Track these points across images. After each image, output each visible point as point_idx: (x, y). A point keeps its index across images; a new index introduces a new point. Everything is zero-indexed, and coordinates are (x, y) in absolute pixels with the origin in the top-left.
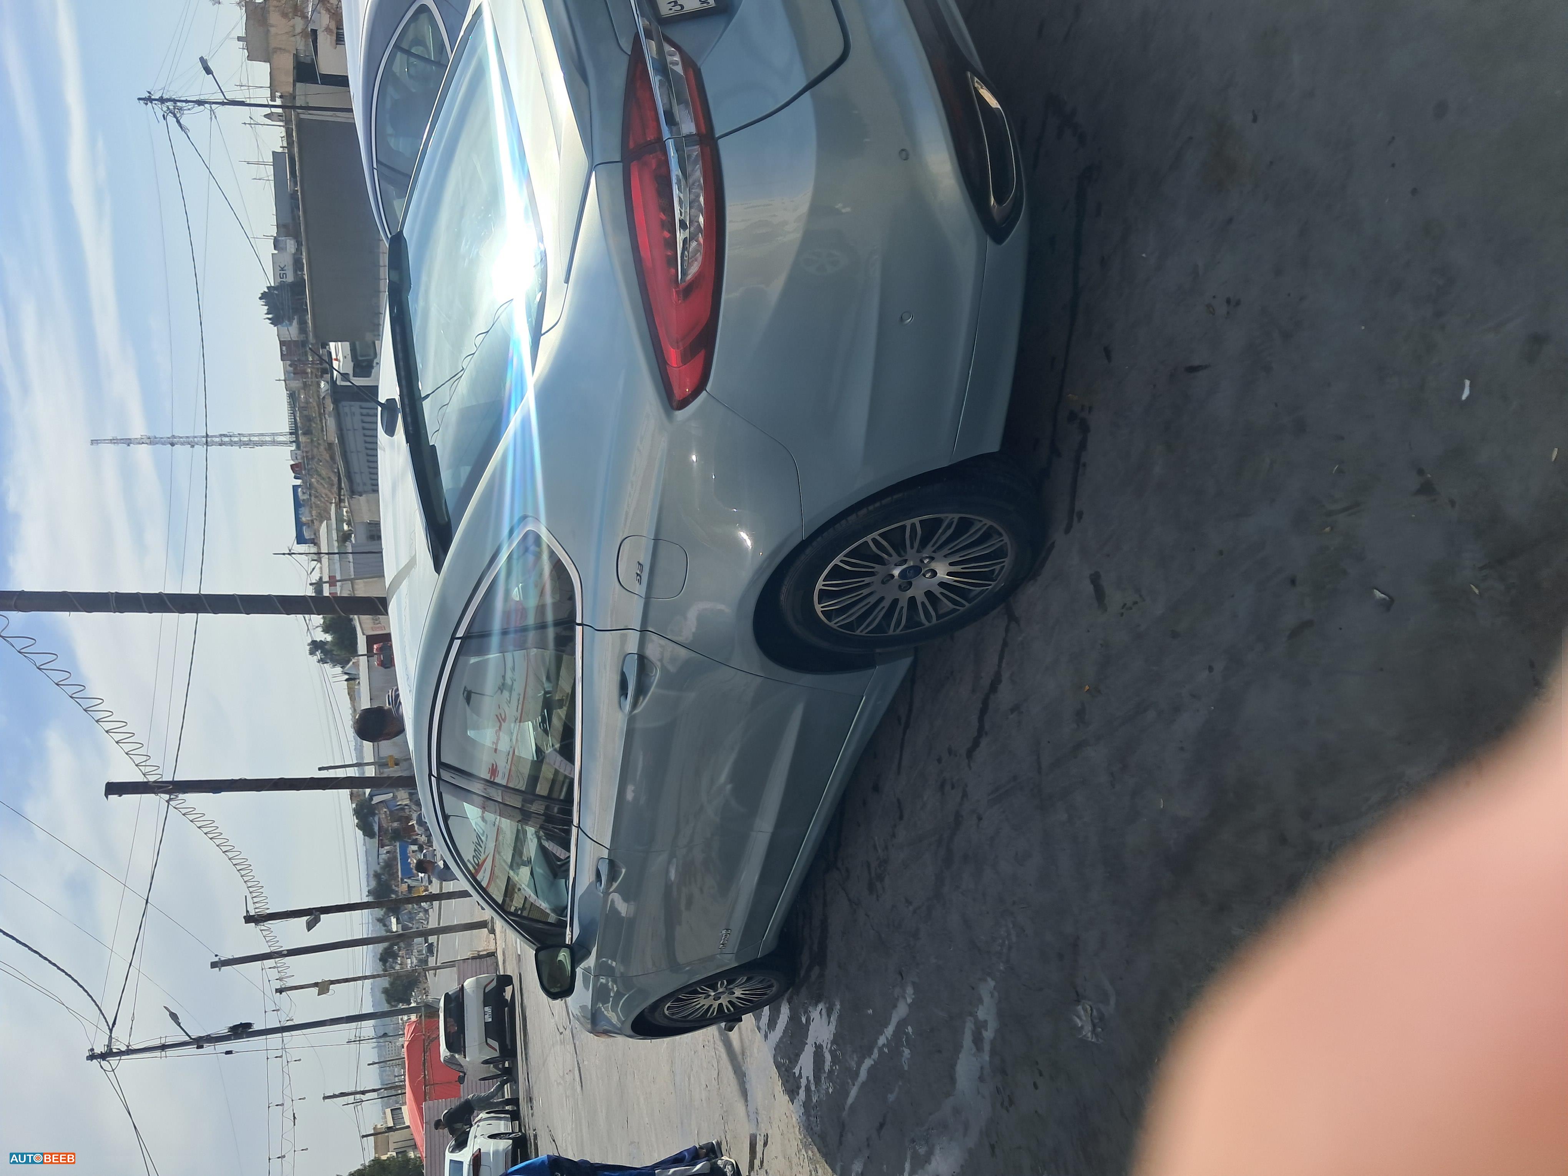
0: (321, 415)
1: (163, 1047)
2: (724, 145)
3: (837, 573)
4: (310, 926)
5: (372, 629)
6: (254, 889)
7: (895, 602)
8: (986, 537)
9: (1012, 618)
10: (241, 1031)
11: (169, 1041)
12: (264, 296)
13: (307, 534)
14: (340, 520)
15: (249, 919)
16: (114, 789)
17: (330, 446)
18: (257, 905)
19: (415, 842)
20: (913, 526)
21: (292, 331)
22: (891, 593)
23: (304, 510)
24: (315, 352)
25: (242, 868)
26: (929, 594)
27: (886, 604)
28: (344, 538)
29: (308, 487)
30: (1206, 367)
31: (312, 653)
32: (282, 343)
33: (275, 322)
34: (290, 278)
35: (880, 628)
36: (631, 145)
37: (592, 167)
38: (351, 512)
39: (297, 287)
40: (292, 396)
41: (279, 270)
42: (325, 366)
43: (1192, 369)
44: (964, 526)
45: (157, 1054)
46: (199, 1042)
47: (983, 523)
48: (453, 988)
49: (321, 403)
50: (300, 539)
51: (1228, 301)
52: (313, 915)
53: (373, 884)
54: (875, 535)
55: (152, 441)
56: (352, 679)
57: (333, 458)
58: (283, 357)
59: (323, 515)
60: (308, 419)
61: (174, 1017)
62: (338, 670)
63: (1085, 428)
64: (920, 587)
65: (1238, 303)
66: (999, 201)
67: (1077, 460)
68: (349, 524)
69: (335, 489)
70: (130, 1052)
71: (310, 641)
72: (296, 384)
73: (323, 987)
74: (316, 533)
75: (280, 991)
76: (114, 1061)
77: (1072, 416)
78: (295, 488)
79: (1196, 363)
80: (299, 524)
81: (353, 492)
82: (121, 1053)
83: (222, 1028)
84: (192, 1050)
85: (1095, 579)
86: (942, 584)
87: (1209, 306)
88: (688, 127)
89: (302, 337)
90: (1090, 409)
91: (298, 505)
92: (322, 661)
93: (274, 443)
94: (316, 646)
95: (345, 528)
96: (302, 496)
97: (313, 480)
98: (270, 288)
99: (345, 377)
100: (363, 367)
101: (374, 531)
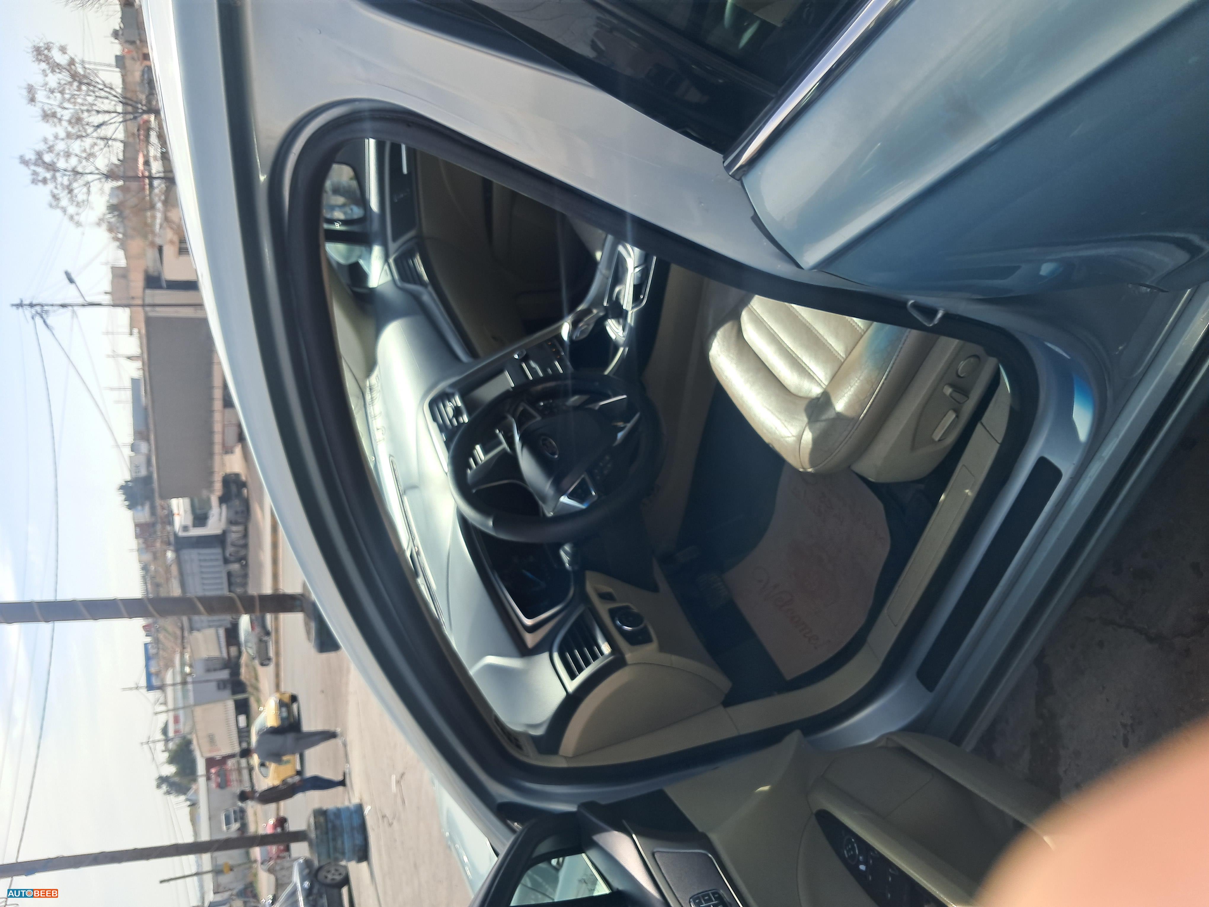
0: (168, 580)
5: (210, 751)
12: (122, 488)
13: (155, 682)
14: (183, 664)
21: (145, 514)
23: (153, 663)
28: (186, 680)
29: (157, 641)
31: (159, 786)
32: (137, 525)
33: (130, 507)
34: (143, 472)
38: (192, 656)
39: (147, 480)
40: (145, 568)
41: (135, 467)
49: (168, 569)
50: (150, 688)
56: (193, 805)
58: (137, 537)
59: (169, 664)
60: (157, 585)
62: (182, 798)
68: (191, 666)
69: (179, 641)
71: (157, 776)
72: (148, 557)
74: (163, 680)
78: (146, 645)
80: (149, 675)
89: (153, 520)
91: (148, 658)
92: (168, 793)
94: (162, 780)
95: (187, 669)
96: (152, 651)
97: (161, 636)
98: (126, 482)
99: (185, 528)
100: (200, 519)
101: (211, 666)
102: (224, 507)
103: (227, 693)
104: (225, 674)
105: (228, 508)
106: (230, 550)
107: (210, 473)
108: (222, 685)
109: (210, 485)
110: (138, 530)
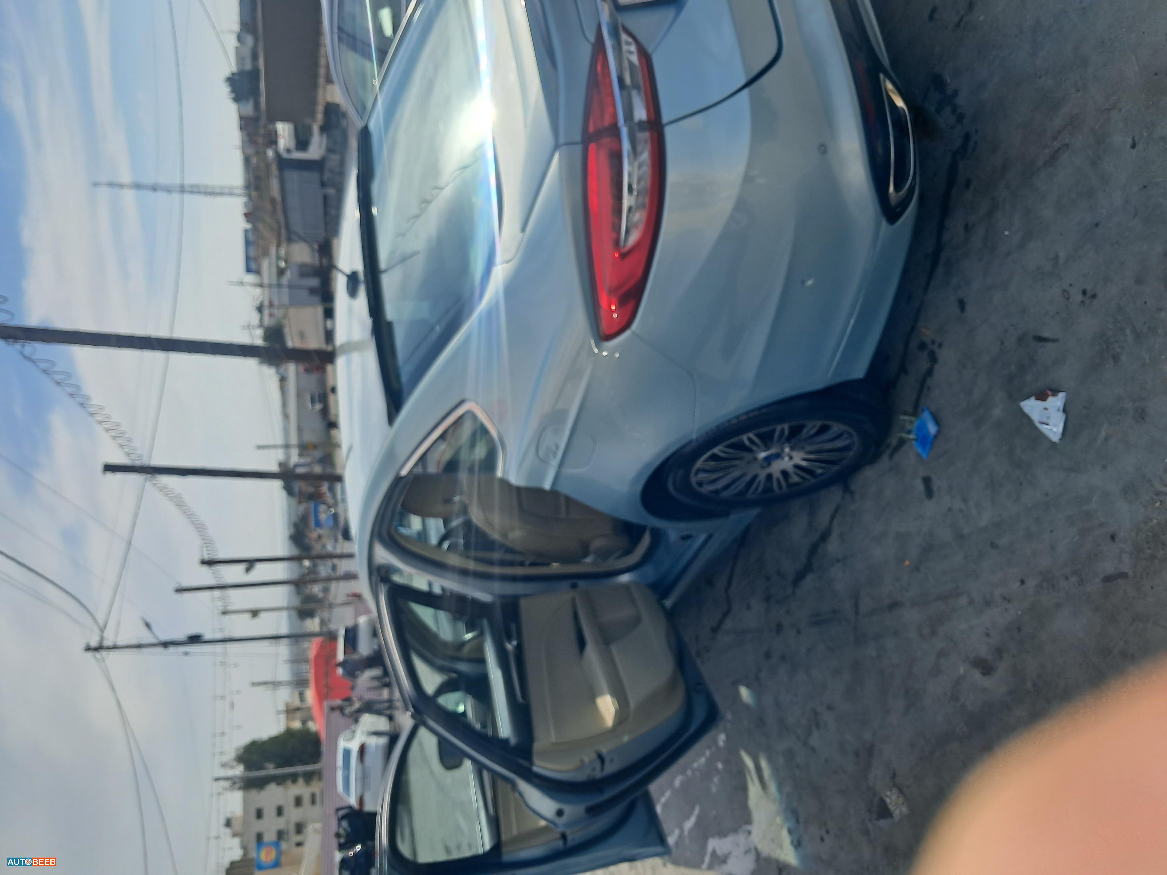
0: (268, 176)
1: (139, 646)
2: (669, 132)
3: (714, 458)
4: (248, 570)
5: (299, 341)
6: (207, 542)
7: (755, 477)
8: (839, 436)
9: (847, 489)
10: (195, 639)
11: (145, 641)
12: (228, 79)
13: (253, 266)
14: (278, 258)
15: (204, 562)
16: (110, 468)
17: (273, 201)
18: (210, 552)
19: (324, 503)
20: (783, 430)
21: (249, 109)
22: (754, 470)
23: (252, 248)
24: (265, 127)
25: (200, 528)
26: (785, 473)
27: (748, 478)
28: (281, 272)
29: (255, 229)
30: (1054, 341)
32: (241, 118)
33: (235, 100)
34: (249, 67)
35: (741, 493)
36: (591, 129)
37: (557, 146)
38: (287, 253)
39: (254, 74)
40: (247, 160)
41: (241, 60)
42: (272, 140)
43: (1041, 339)
44: (823, 429)
45: (136, 650)
46: (165, 645)
47: (836, 428)
48: (350, 623)
49: (268, 166)
50: (249, 270)
51: (1084, 292)
52: (250, 563)
53: (292, 530)
54: (751, 435)
55: (137, 186)
56: (283, 380)
57: (274, 210)
58: (242, 128)
59: (265, 253)
60: (258, 178)
61: (148, 625)
62: (273, 370)
63: (933, 358)
64: (777, 467)
65: (1094, 296)
66: (897, 188)
67: (923, 384)
68: (286, 262)
69: (276, 234)
70: (115, 647)
72: (250, 151)
73: (255, 613)
74: (259, 265)
75: (225, 613)
76: (104, 653)
77: (922, 346)
78: (246, 231)
79: (1046, 334)
80: (248, 258)
81: (290, 240)
82: (109, 648)
83: (181, 635)
84: (160, 650)
85: (927, 481)
86: (797, 467)
87: (1064, 291)
88: (641, 113)
89: (256, 115)
90: (940, 346)
91: (248, 243)
93: (231, 194)
95: (283, 264)
96: (251, 237)
97: (260, 226)
98: (233, 74)
99: (288, 151)
100: (302, 143)
101: (304, 271)
102: (325, 137)
103: (317, 299)
104: (314, 282)
105: (328, 137)
106: (327, 175)
107: (313, 102)
108: (312, 291)
109: (312, 114)
110: (243, 123)
